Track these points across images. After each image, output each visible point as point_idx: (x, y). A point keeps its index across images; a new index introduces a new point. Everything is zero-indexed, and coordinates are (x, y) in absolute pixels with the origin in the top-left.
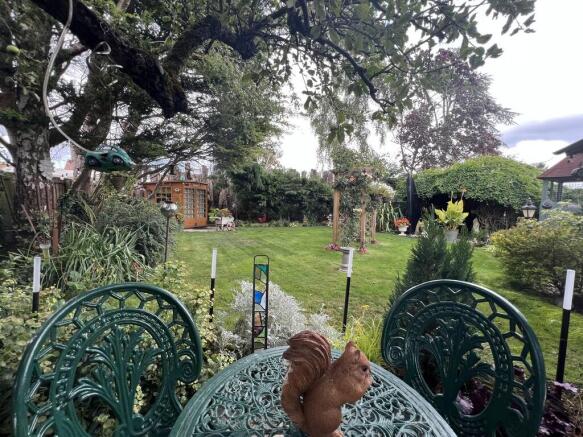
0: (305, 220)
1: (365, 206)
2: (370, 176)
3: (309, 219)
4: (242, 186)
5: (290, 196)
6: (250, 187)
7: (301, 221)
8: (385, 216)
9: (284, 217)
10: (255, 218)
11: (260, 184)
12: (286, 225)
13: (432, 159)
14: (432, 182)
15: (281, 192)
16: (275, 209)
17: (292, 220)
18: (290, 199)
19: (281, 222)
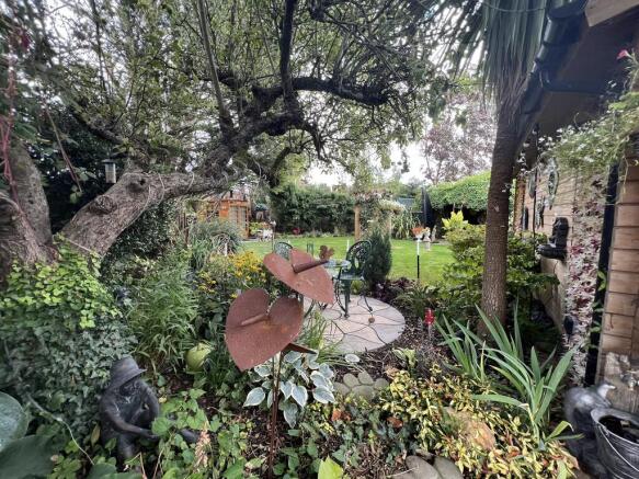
0: (336, 231)
1: (377, 218)
2: (380, 195)
3: (340, 230)
4: (279, 202)
5: (321, 209)
6: (285, 203)
7: (332, 232)
8: (405, 225)
9: (317, 228)
10: (290, 230)
11: (295, 201)
12: (318, 236)
13: (454, 170)
14: (443, 195)
15: (313, 207)
16: (307, 221)
17: (324, 231)
18: (322, 212)
19: (314, 233)
